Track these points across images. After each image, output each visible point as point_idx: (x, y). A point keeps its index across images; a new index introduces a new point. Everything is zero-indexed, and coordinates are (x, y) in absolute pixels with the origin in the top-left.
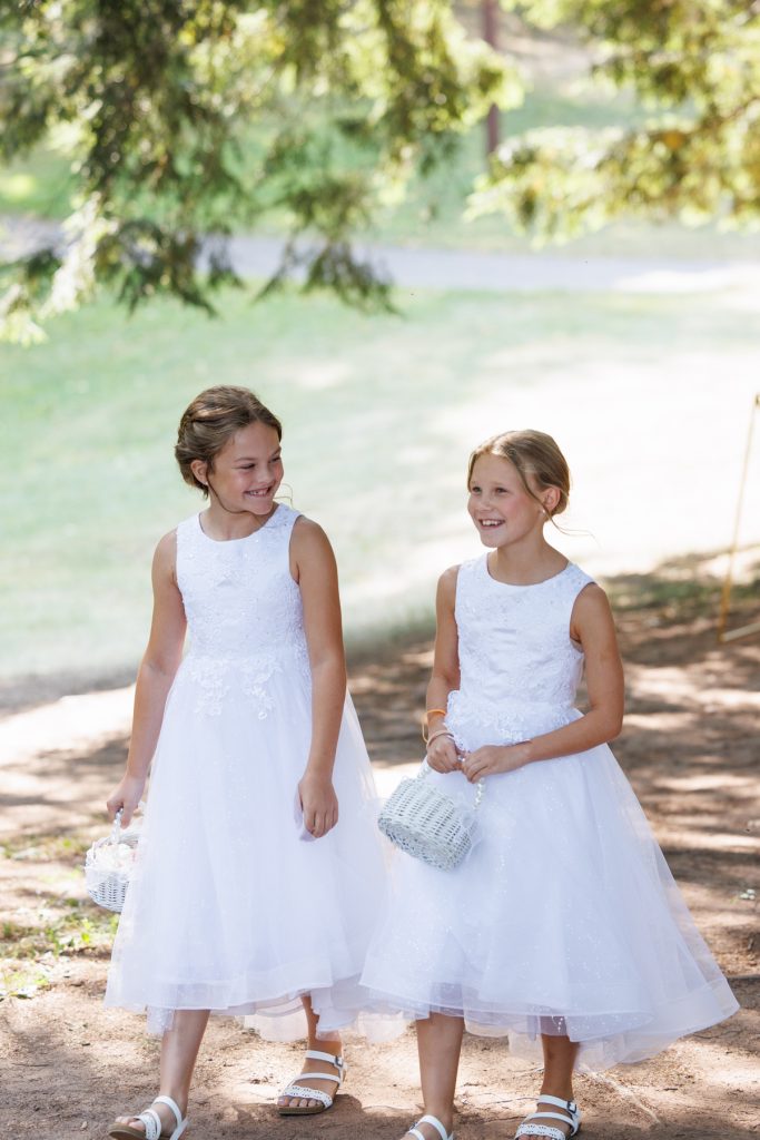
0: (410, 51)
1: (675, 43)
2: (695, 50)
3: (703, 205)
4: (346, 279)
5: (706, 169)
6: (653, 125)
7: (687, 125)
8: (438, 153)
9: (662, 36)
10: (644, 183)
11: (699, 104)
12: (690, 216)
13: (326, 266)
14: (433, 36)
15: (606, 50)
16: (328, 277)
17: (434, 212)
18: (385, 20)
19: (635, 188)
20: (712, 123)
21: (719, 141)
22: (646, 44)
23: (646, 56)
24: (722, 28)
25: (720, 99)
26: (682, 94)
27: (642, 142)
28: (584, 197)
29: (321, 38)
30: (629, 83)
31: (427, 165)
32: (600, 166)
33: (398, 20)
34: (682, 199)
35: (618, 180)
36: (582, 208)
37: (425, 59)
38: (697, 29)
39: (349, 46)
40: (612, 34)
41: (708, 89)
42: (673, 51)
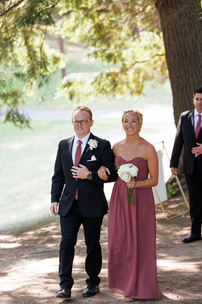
0: (35, 52)
1: (112, 46)
2: (118, 49)
3: (122, 93)
4: (17, 118)
5: (123, 83)
6: (107, 71)
7: (117, 70)
8: (43, 82)
9: (109, 45)
10: (105, 88)
11: (120, 64)
12: (118, 96)
13: (11, 115)
14: (41, 48)
15: (92, 49)
16: (11, 118)
17: (43, 99)
18: (26, 43)
19: (103, 89)
20: (124, 70)
21: (126, 75)
22: (104, 47)
23: (104, 51)
24: (126, 42)
25: (126, 62)
26: (115, 61)
27: (105, 76)
28: (89, 92)
29: (9, 49)
30: (99, 59)
31: (40, 85)
32: (92, 83)
33: (30, 43)
34: (116, 92)
35: (98, 87)
36: (87, 95)
37: (39, 55)
38: (119, 42)
39: (16, 51)
40: (94, 45)
41: (123, 60)
42: (112, 50)
